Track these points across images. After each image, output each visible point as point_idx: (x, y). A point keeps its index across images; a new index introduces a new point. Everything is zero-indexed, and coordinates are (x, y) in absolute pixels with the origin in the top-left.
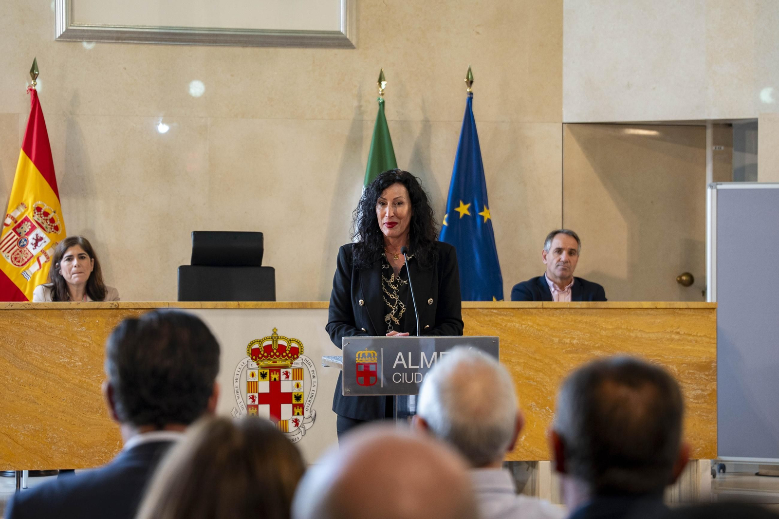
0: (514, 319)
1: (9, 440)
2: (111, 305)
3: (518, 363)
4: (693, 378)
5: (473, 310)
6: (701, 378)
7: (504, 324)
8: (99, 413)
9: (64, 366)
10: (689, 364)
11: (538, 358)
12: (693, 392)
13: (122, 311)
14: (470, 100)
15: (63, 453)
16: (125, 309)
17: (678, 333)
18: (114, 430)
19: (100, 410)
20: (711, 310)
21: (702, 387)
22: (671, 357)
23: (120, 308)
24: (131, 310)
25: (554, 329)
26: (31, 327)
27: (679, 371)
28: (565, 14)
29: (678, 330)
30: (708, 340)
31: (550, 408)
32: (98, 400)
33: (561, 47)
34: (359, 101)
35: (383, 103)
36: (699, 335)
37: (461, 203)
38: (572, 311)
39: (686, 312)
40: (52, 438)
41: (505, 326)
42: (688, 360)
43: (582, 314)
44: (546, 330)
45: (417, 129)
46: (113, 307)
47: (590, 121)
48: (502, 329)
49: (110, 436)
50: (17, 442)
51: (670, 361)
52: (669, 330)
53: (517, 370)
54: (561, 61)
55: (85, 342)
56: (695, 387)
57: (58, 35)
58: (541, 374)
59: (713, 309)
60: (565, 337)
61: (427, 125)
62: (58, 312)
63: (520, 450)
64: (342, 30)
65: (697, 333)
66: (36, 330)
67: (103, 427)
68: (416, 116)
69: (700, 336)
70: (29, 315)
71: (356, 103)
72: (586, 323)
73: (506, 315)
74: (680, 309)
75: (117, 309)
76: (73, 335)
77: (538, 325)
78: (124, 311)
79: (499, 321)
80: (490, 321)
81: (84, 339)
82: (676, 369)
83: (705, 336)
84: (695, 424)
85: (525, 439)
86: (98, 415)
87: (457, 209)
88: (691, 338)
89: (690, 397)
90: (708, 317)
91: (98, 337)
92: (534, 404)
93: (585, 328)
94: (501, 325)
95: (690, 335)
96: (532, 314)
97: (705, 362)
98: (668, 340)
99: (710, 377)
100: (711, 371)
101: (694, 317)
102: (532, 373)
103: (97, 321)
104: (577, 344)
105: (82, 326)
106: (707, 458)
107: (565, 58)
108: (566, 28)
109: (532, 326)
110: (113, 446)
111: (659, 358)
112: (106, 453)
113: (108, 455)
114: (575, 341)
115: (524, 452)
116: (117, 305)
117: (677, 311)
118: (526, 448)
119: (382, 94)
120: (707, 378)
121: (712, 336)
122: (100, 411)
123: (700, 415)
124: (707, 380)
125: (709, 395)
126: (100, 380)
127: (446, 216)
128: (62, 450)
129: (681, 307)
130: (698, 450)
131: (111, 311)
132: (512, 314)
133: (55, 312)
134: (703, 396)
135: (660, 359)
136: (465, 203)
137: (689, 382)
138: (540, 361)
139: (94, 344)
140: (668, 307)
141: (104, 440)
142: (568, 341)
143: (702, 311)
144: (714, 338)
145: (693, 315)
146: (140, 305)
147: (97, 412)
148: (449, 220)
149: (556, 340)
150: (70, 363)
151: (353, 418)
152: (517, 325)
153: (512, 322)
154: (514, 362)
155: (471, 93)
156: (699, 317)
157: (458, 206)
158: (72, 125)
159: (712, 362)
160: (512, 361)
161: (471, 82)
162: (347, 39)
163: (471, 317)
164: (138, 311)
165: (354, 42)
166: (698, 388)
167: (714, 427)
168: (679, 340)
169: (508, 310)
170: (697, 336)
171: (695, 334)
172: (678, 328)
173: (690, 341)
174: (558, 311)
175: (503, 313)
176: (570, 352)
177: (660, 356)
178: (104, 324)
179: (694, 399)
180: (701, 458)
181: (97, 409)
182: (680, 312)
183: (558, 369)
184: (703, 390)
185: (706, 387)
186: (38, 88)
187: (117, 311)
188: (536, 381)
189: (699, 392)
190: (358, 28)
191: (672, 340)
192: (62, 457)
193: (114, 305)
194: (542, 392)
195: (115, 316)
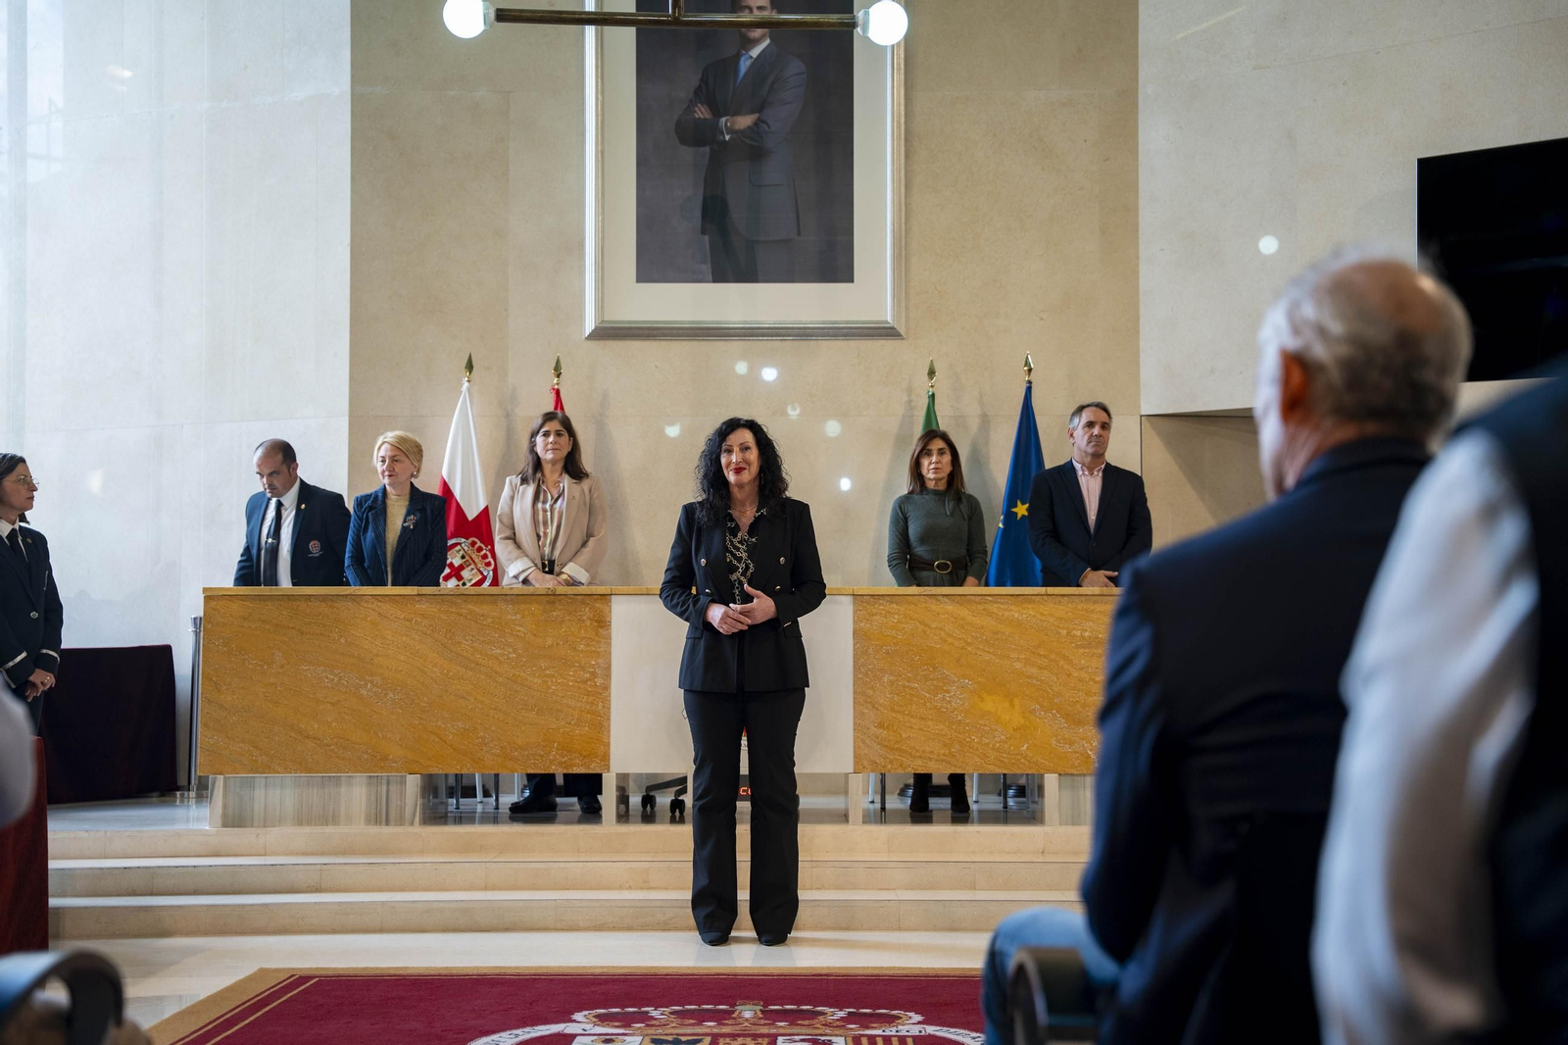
0: (1013, 607)
1: (437, 740)
3: (1018, 659)
5: (963, 597)
7: (1000, 613)
9: (496, 658)
11: (1042, 653)
13: (560, 597)
14: (1029, 390)
15: (495, 755)
18: (551, 730)
25: (1061, 619)
26: (461, 615)
28: (1141, 297)
31: (1057, 712)
32: (533, 697)
33: (1138, 332)
34: (909, 395)
35: (933, 395)
37: (1019, 503)
38: (1083, 598)
40: (484, 738)
41: (1002, 615)
43: (1095, 602)
44: (1052, 620)
45: (974, 425)
46: (550, 592)
47: (1170, 412)
48: (998, 618)
49: (546, 737)
50: (445, 742)
54: (1138, 345)
55: (519, 631)
57: (587, 334)
58: (1046, 672)
60: (1074, 629)
61: (985, 421)
62: (491, 598)
63: (1022, 760)
64: (889, 319)
66: (466, 617)
67: (537, 726)
68: (972, 411)
70: (459, 601)
71: (905, 398)
72: (1100, 612)
73: (1002, 603)
75: (554, 595)
76: (506, 624)
77: (1041, 614)
78: (563, 597)
79: (995, 610)
80: (984, 610)
81: (518, 628)
85: (1028, 748)
86: (534, 713)
87: (1014, 510)
91: (533, 626)
92: (1038, 706)
93: (1098, 619)
94: (997, 614)
96: (1034, 602)
102: (1034, 671)
103: (533, 609)
104: (1090, 637)
105: (516, 614)
107: (1142, 344)
108: (1142, 311)
109: (1034, 616)
110: (549, 749)
112: (542, 756)
113: (544, 759)
114: (1087, 634)
115: (1026, 763)
118: (1028, 758)
119: (932, 386)
126: (535, 674)
127: (1002, 517)
128: (494, 751)
132: (1009, 602)
133: (487, 598)
136: (1023, 504)
138: (1045, 656)
139: (529, 634)
142: (1078, 633)
147: (532, 710)
148: (1005, 523)
149: (1064, 632)
150: (502, 655)
151: (699, 689)
152: (1016, 615)
153: (1010, 610)
155: (1030, 382)
157: (1016, 506)
158: (600, 425)
161: (1030, 370)
162: (893, 328)
163: (961, 605)
164: (577, 597)
165: (902, 331)
174: (1065, 598)
175: (999, 600)
176: (1082, 647)
178: (541, 611)
183: (1066, 666)
186: (559, 387)
188: (1041, 681)
190: (907, 318)
192: (494, 760)
194: (1048, 693)
195: (553, 603)
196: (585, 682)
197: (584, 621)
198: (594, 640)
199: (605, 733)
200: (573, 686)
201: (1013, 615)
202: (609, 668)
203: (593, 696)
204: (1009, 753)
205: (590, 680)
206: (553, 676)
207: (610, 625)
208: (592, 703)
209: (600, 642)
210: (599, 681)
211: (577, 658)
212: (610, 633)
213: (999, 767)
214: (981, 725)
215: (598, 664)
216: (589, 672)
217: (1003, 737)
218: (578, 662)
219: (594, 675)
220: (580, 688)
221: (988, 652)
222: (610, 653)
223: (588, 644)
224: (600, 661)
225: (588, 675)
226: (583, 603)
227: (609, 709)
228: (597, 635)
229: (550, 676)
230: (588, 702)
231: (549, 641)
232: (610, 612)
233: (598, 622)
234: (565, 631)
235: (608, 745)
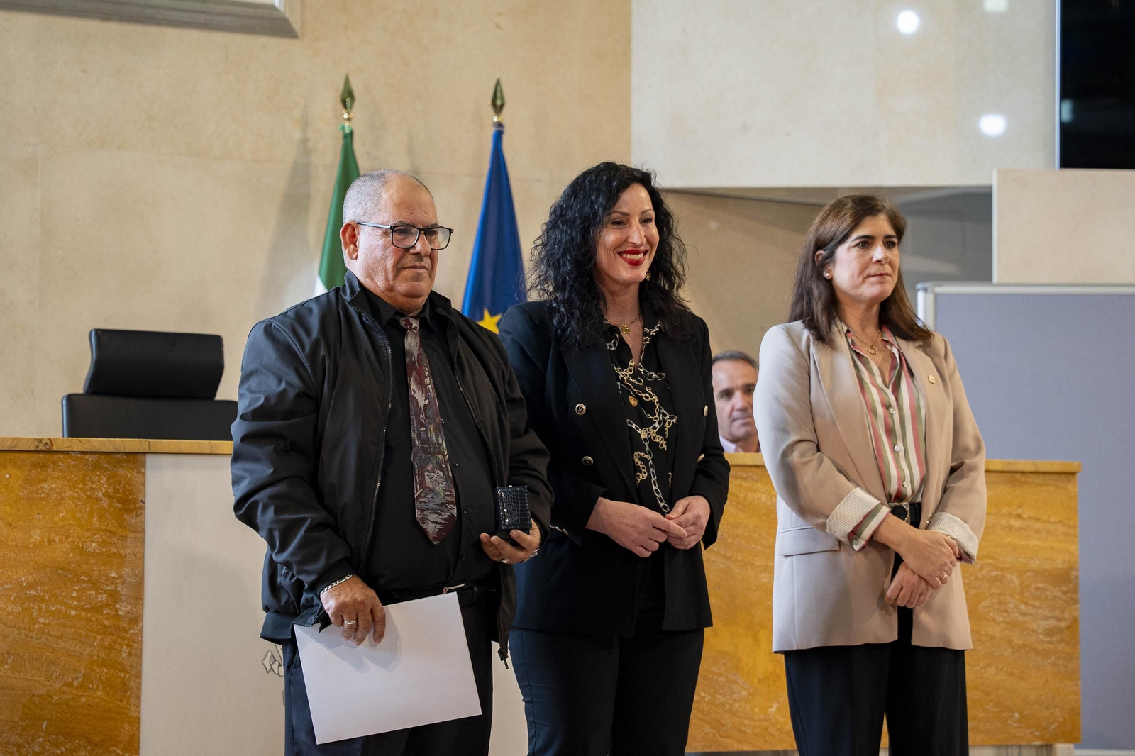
2: (36, 443)
4: (1043, 597)
6: (1055, 597)
7: (742, 496)
8: (7, 664)
10: (1038, 573)
12: (1044, 624)
13: (56, 456)
16: (63, 452)
17: (1019, 516)
18: (37, 699)
19: (9, 657)
20: (1070, 476)
21: (1057, 613)
22: (1009, 560)
23: (55, 449)
24: (73, 454)
27: (1021, 584)
29: (1020, 511)
30: (1065, 529)
34: (304, 130)
36: (1052, 519)
39: (1032, 478)
41: (745, 499)
42: (1035, 564)
46: (42, 447)
48: (738, 503)
49: (28, 712)
51: (1008, 566)
52: (1005, 510)
53: (764, 580)
56: (1046, 613)
59: (1073, 474)
63: (770, 730)
65: (1049, 517)
67: (14, 691)
69: (1054, 523)
71: (298, 132)
73: (745, 479)
74: (1023, 473)
78: (61, 456)
82: (1016, 581)
83: (1060, 522)
84: (1047, 681)
85: (778, 710)
86: (6, 667)
88: (1039, 525)
89: (1040, 631)
90: (1065, 488)
91: (8, 509)
94: (737, 496)
95: (1037, 520)
97: (1062, 569)
98: (1004, 528)
99: (1069, 595)
100: (1071, 585)
101: (1044, 488)
103: (7, 476)
106: (1066, 742)
110: (34, 732)
111: (991, 561)
112: (19, 746)
113: (23, 751)
115: (776, 734)
116: (48, 442)
117: (1018, 476)
118: (779, 726)
120: (1064, 598)
121: (1072, 523)
122: (10, 661)
123: (1054, 664)
124: (1065, 601)
125: (1068, 627)
126: (11, 596)
129: (1027, 469)
130: (1053, 726)
131: (36, 455)
132: (755, 477)
134: (1060, 630)
135: (991, 564)
137: (1037, 604)
140: (1007, 469)
141: (16, 719)
143: (1056, 477)
144: (1074, 527)
145: (1043, 485)
146: (95, 444)
153: (755, 491)
154: (758, 567)
156: (1052, 489)
159: (1071, 569)
160: (756, 564)
164: (87, 457)
166: (1050, 615)
167: (1076, 685)
168: (1021, 529)
169: (748, 469)
170: (1048, 522)
171: (1045, 518)
172: (1020, 507)
173: (1038, 531)
175: (740, 474)
177: (992, 558)
178: (20, 482)
179: (1046, 635)
180: (1057, 741)
181: (3, 655)
182: (1023, 478)
184: (1058, 619)
185: (1063, 613)
187: (47, 456)
189: (1053, 622)
191: (1011, 528)
193: (43, 442)
195: (43, 466)
196: (98, 609)
197: (98, 500)
198: (113, 534)
199: (132, 700)
200: (77, 617)
201: (759, 499)
202: (139, 584)
203: (112, 634)
204: (752, 719)
205: (107, 605)
206: (42, 600)
207: (143, 508)
208: (110, 648)
209: (124, 538)
210: (123, 608)
211: (84, 567)
212: (143, 522)
213: (739, 742)
214: (714, 673)
215: (121, 577)
216: (105, 591)
217: (744, 693)
218: (87, 574)
219: (114, 596)
220: (89, 620)
221: (724, 557)
222: (142, 558)
223: (104, 542)
224: (126, 571)
225: (103, 597)
226: (96, 467)
227: (140, 656)
228: (120, 526)
229: (34, 599)
230: (102, 646)
231: (36, 536)
232: (144, 484)
233: (124, 501)
234: (64, 518)
235: (136, 722)
